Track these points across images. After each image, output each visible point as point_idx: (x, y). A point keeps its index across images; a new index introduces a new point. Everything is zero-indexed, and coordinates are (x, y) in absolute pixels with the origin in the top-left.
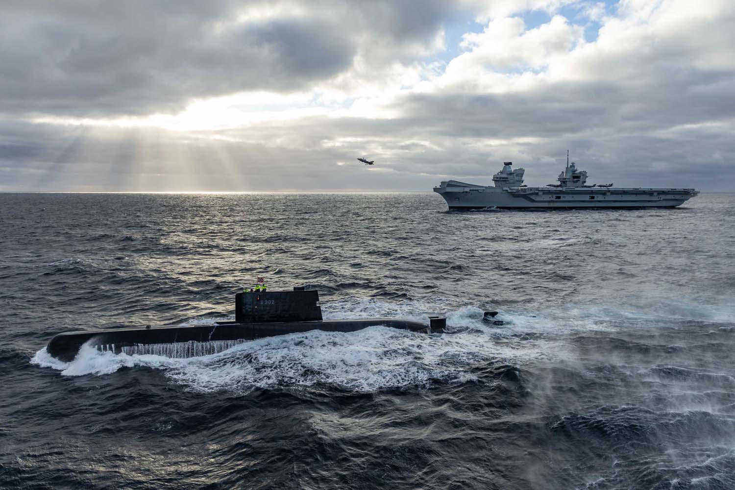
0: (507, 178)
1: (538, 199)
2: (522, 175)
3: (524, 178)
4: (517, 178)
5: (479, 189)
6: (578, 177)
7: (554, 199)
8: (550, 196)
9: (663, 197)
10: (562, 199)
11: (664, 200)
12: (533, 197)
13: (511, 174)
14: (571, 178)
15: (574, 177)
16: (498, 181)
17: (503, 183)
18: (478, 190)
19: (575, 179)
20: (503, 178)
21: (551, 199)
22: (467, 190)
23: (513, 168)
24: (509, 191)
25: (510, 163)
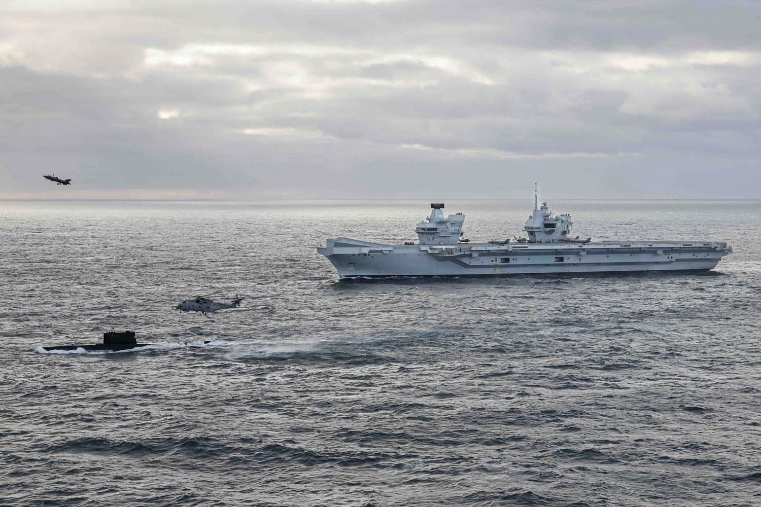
0: (436, 229)
1: (473, 263)
2: (461, 224)
3: (463, 228)
4: (452, 229)
5: (384, 249)
6: (553, 226)
7: (499, 262)
8: (493, 258)
9: (676, 256)
10: (512, 262)
11: (677, 260)
12: (466, 261)
13: (442, 223)
14: (542, 226)
15: (547, 226)
16: (423, 234)
17: (429, 236)
18: (381, 251)
19: (548, 229)
20: (429, 229)
21: (494, 263)
22: (365, 251)
23: (445, 214)
24: (430, 251)
25: (442, 206)
